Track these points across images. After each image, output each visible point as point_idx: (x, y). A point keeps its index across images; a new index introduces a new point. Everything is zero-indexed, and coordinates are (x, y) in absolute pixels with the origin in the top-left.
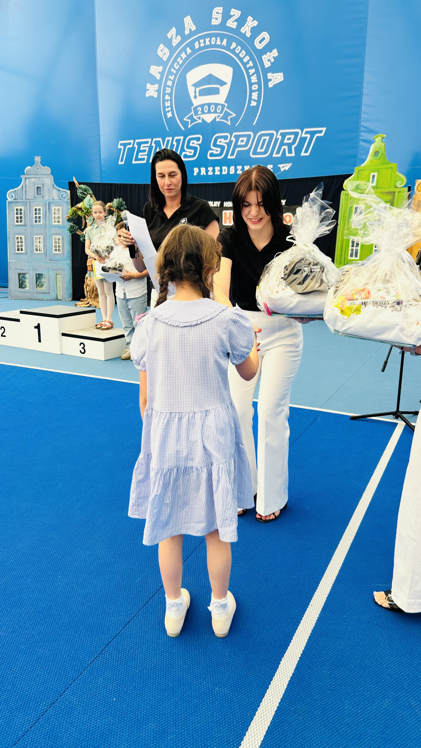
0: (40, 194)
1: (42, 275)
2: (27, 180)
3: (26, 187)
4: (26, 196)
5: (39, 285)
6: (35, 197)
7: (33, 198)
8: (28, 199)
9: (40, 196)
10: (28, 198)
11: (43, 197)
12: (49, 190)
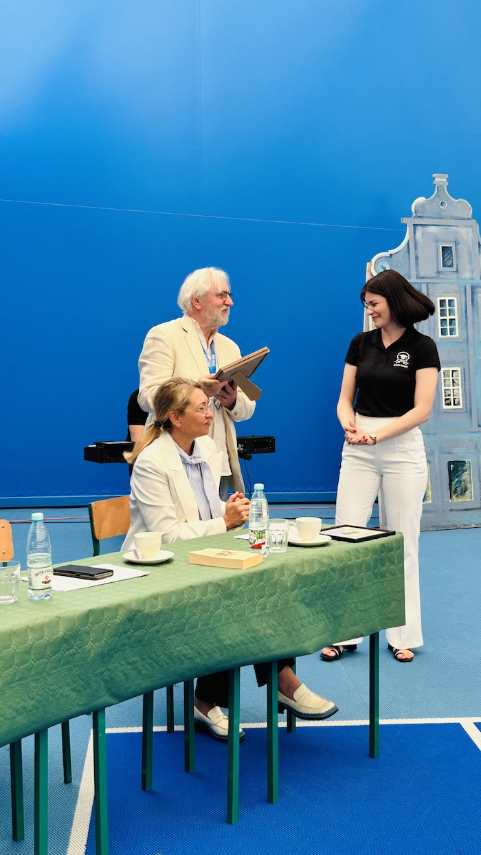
0: (451, 266)
1: (462, 463)
2: (419, 229)
3: (416, 248)
4: (417, 271)
5: (456, 490)
6: (438, 272)
7: (435, 275)
8: (423, 278)
9: (450, 269)
10: (422, 274)
11: (457, 271)
12: (470, 254)
